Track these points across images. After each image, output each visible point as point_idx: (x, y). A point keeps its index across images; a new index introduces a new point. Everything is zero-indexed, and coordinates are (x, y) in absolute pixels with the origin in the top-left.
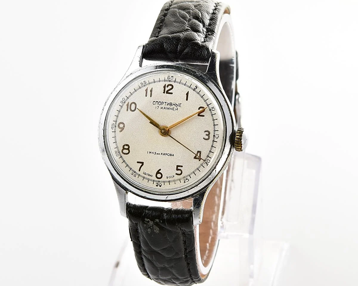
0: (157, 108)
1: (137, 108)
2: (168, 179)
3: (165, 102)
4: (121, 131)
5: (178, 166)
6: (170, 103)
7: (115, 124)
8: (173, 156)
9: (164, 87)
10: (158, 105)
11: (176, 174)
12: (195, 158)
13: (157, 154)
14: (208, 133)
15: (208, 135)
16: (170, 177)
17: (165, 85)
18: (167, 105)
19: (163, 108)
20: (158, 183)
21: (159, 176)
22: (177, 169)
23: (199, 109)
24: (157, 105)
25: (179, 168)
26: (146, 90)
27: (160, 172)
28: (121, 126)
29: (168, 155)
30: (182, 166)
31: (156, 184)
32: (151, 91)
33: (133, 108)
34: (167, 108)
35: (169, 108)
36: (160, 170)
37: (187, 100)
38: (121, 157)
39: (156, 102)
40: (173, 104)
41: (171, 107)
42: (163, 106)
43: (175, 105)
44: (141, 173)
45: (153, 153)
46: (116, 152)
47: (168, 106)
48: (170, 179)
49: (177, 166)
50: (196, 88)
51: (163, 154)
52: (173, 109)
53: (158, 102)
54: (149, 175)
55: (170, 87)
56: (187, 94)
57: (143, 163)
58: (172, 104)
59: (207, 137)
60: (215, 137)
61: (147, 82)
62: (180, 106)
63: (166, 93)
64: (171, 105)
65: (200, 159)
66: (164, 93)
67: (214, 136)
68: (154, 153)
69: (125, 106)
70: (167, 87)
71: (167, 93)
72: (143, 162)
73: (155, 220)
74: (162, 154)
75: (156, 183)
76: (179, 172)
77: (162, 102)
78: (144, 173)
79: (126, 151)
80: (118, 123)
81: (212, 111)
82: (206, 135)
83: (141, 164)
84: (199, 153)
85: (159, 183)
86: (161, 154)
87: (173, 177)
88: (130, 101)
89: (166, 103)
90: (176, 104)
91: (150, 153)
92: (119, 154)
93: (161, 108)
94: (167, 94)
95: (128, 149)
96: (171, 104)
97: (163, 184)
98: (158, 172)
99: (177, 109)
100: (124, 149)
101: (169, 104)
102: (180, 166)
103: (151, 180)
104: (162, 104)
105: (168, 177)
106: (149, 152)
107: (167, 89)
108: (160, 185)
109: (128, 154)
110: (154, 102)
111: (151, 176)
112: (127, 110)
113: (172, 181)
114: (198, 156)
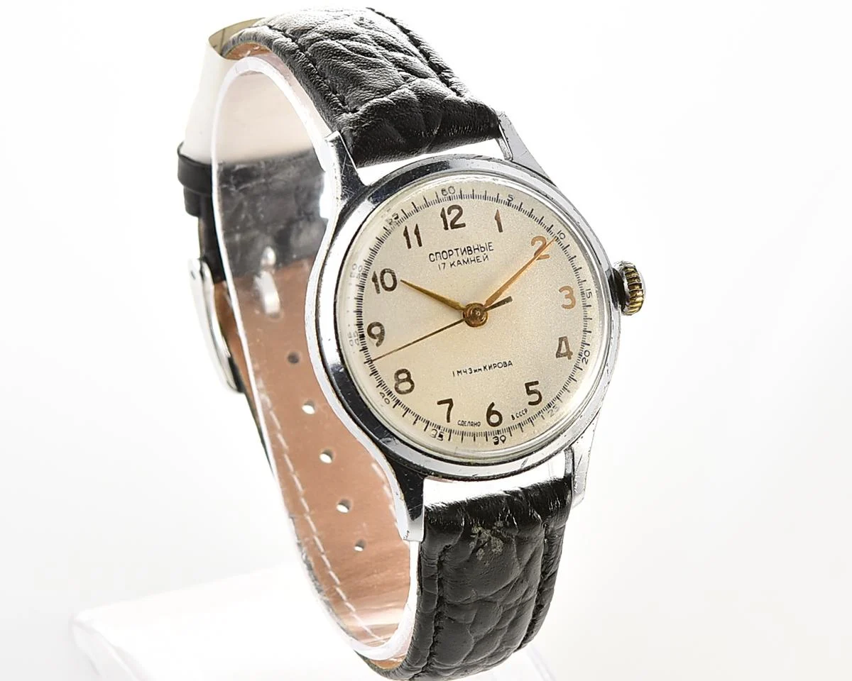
0: (442, 268)
1: (399, 280)
2: (517, 421)
3: (456, 250)
4: (379, 344)
5: (527, 385)
6: (468, 247)
7: (358, 331)
8: (511, 364)
9: (443, 216)
10: (443, 261)
11: (530, 403)
12: (558, 355)
13: (475, 371)
14: (567, 292)
15: (570, 296)
16: (518, 415)
18: (462, 254)
19: (456, 264)
20: (497, 436)
21: (494, 419)
22: (529, 392)
23: (533, 243)
24: (440, 261)
25: (531, 388)
26: (406, 234)
27: (493, 409)
28: (376, 331)
29: (500, 365)
30: (537, 382)
31: (494, 440)
33: (389, 284)
34: (464, 261)
35: (468, 261)
36: (493, 405)
37: (501, 230)
38: (398, 402)
39: (436, 253)
40: (475, 249)
41: (472, 257)
42: (454, 258)
43: (478, 248)
44: (453, 425)
45: (466, 372)
46: (383, 395)
47: (466, 257)
48: (520, 420)
50: (511, 199)
51: (487, 368)
52: (477, 260)
53: (439, 253)
54: (472, 424)
55: (455, 212)
56: (497, 218)
57: (450, 401)
58: (473, 250)
59: (569, 302)
60: (586, 297)
61: (401, 215)
62: (491, 248)
63: (452, 228)
64: (470, 252)
65: (569, 354)
66: (446, 228)
67: (582, 294)
68: (469, 371)
69: (369, 284)
70: (449, 213)
71: (454, 226)
72: (451, 399)
74: (485, 368)
75: (493, 437)
76: (535, 398)
77: (449, 251)
78: (460, 423)
79: (405, 386)
80: (365, 327)
81: (561, 240)
82: (567, 297)
83: (448, 404)
84: (563, 342)
85: (499, 436)
86: (482, 369)
87: (524, 412)
88: (377, 268)
89: (459, 251)
90: (481, 247)
91: (460, 374)
92: (390, 399)
93: (451, 265)
94: (454, 230)
95: (409, 379)
96: (471, 250)
97: (507, 434)
98: (490, 412)
99: (485, 256)
100: (398, 381)
101: (465, 250)
102: (532, 384)
103: (480, 434)
104: (450, 255)
105: (515, 416)
106: (456, 373)
107: (449, 219)
108: (503, 438)
109: (410, 390)
110: (431, 256)
111: (478, 424)
112: (378, 291)
113: (525, 423)
114: (564, 350)
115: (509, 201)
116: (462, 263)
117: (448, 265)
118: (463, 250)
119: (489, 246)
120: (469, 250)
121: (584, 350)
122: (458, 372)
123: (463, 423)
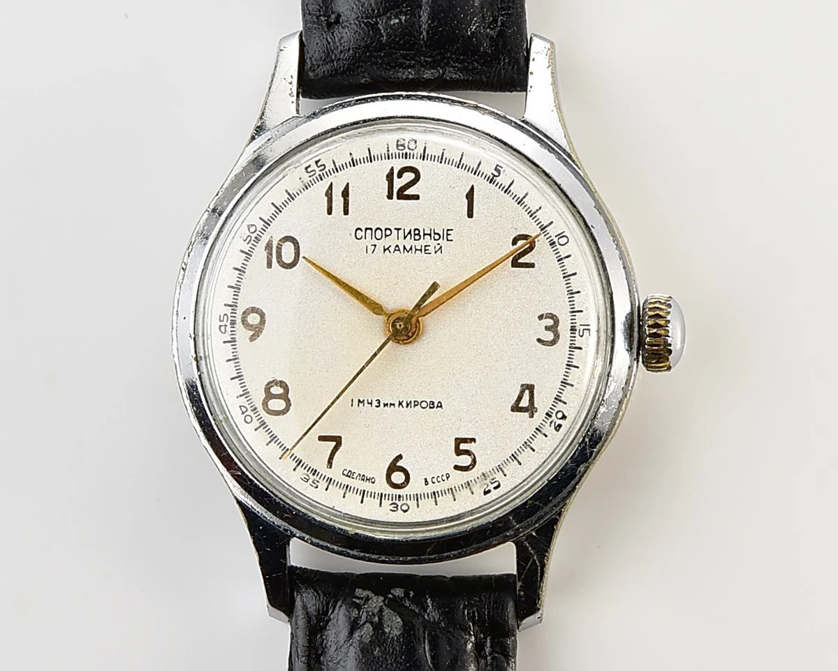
0: (370, 251)
1: (304, 257)
2: (431, 488)
3: (398, 229)
4: (252, 338)
5: (459, 441)
6: (415, 230)
7: (229, 315)
8: (441, 406)
9: (390, 177)
10: (375, 241)
11: (456, 467)
12: (516, 408)
13: (385, 405)
14: (550, 322)
15: (553, 328)
16: (434, 480)
17: (392, 169)
18: (405, 238)
19: (392, 249)
20: (397, 502)
21: (398, 477)
22: (459, 452)
23: (514, 242)
24: (369, 241)
25: (463, 446)
26: (329, 194)
27: (398, 464)
28: (254, 319)
29: (424, 405)
30: (473, 440)
31: (391, 507)
32: (345, 193)
33: (288, 257)
34: (405, 248)
35: (411, 249)
36: (400, 457)
37: (470, 215)
38: (263, 424)
39: (366, 229)
40: (425, 234)
41: (418, 244)
42: (391, 241)
43: (430, 235)
44: (335, 473)
45: (371, 403)
46: (244, 410)
47: (409, 242)
48: (437, 487)
49: (456, 439)
50: (496, 174)
51: (404, 404)
52: (425, 249)
53: (371, 229)
54: (364, 478)
55: (409, 176)
56: (470, 196)
57: (338, 441)
58: (422, 234)
59: (549, 336)
60: (577, 335)
61: (330, 166)
62: (450, 238)
63: (399, 198)
64: (417, 237)
65: (531, 410)
66: (390, 197)
67: (573, 329)
68: (375, 403)
69: (260, 254)
70: (400, 176)
71: (401, 195)
72: (340, 437)
73: (390, 593)
74: (400, 404)
75: (390, 502)
76: (465, 460)
77: (386, 229)
78: (346, 473)
79: (277, 404)
80: (240, 312)
81: (558, 246)
82: (547, 328)
83: (334, 443)
84: (527, 391)
85: (399, 504)
86: (397, 404)
87: (444, 478)
88: (276, 233)
89: (401, 232)
90: (435, 234)
91: (361, 405)
92: (254, 416)
93: (385, 250)
94: (401, 201)
95: (285, 396)
96: (419, 234)
97: (412, 503)
98: (393, 467)
99: (438, 247)
100: (269, 396)
101: (410, 233)
102: (465, 441)
103: (373, 495)
104: (386, 236)
105: (429, 481)
106: (356, 402)
107: (398, 183)
108: (405, 508)
109: (284, 412)
110: (359, 231)
111: (371, 480)
112: (269, 265)
113: (443, 493)
114: (525, 403)
115: (494, 176)
116: (402, 249)
117: (380, 248)
118: (407, 232)
119: (448, 235)
120: (416, 233)
121: (556, 410)
122: (359, 401)
123: (349, 475)
